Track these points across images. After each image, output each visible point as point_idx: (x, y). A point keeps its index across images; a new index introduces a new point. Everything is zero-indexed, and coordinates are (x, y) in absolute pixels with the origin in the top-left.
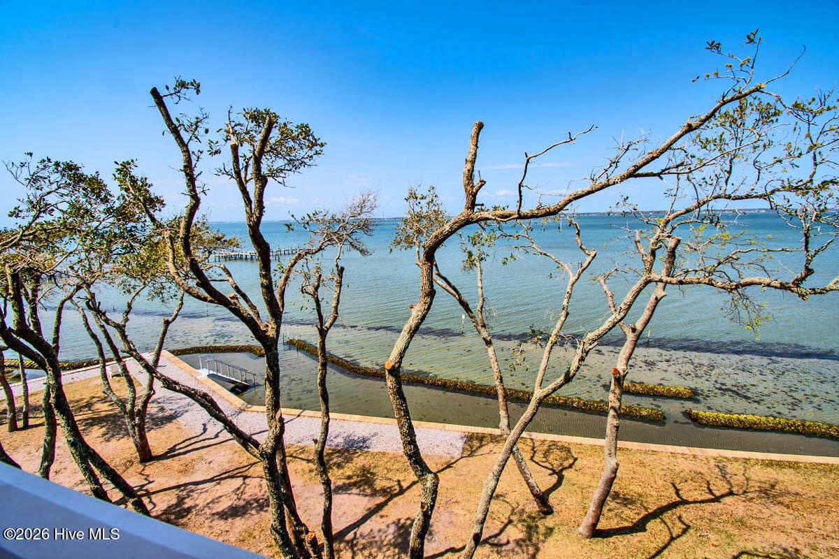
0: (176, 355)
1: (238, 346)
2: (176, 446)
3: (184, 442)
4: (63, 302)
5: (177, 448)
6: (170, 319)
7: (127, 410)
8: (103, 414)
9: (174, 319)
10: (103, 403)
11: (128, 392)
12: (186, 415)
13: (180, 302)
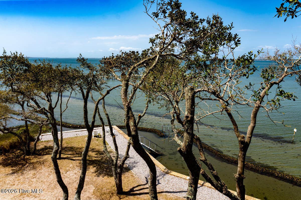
0: (120, 128)
1: (149, 128)
2: (134, 188)
3: (137, 186)
4: (99, 100)
5: (135, 189)
6: (142, 115)
7: (114, 163)
8: (94, 159)
9: (143, 115)
10: (92, 152)
11: (103, 147)
12: (134, 169)
13: (147, 105)
